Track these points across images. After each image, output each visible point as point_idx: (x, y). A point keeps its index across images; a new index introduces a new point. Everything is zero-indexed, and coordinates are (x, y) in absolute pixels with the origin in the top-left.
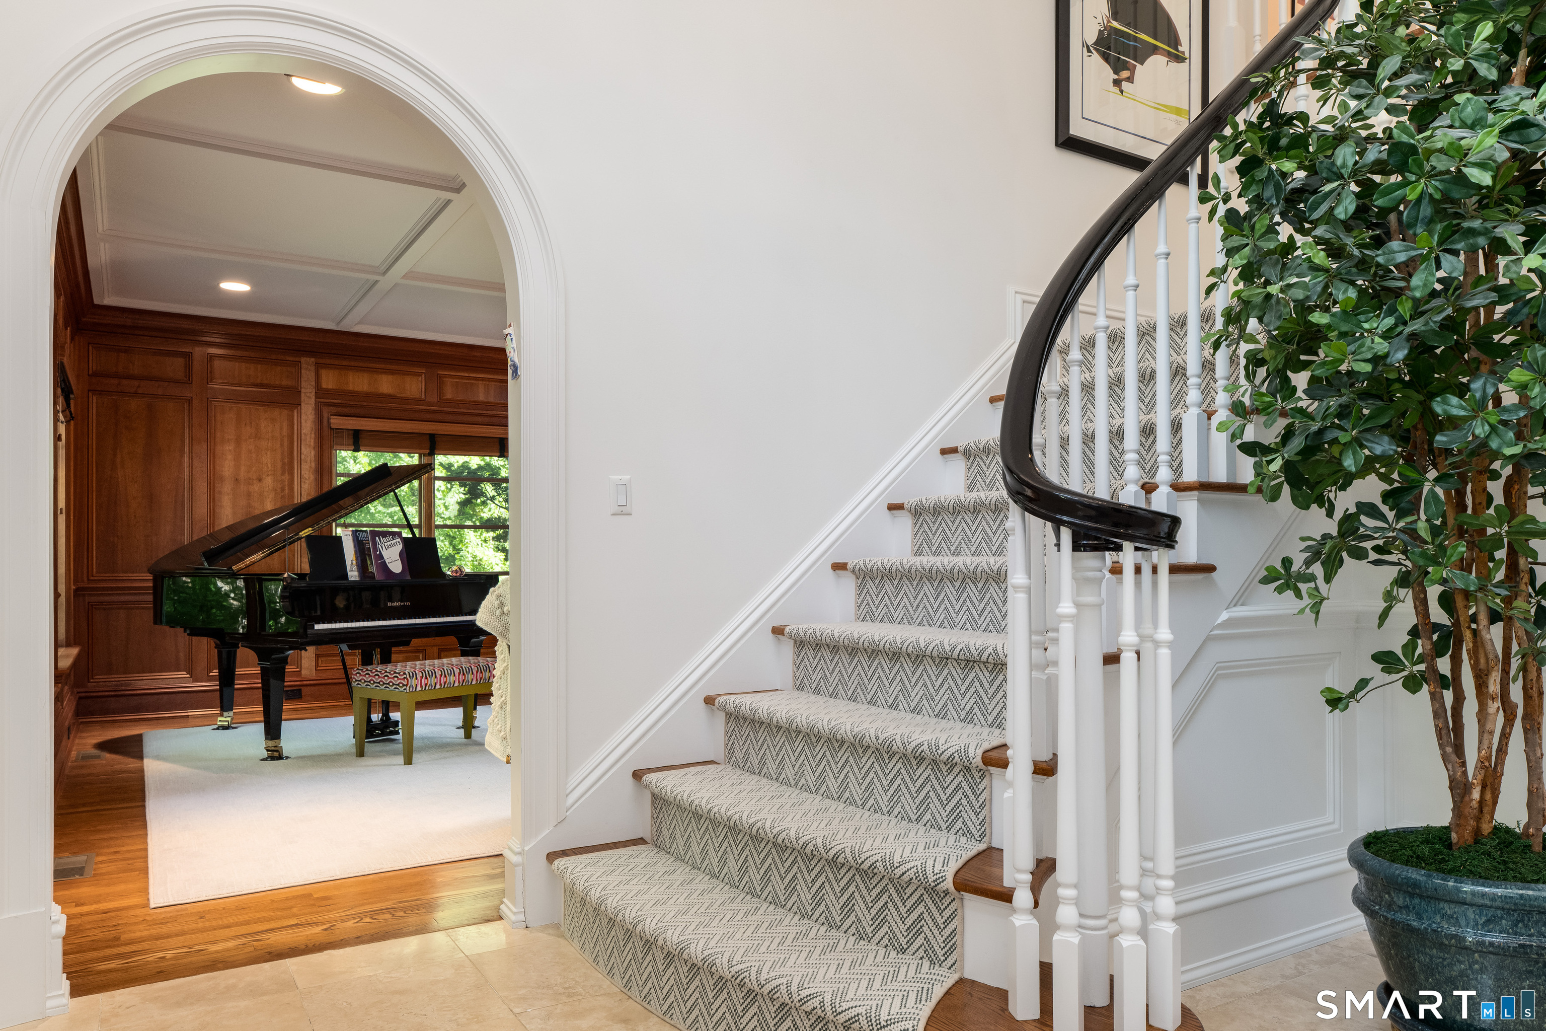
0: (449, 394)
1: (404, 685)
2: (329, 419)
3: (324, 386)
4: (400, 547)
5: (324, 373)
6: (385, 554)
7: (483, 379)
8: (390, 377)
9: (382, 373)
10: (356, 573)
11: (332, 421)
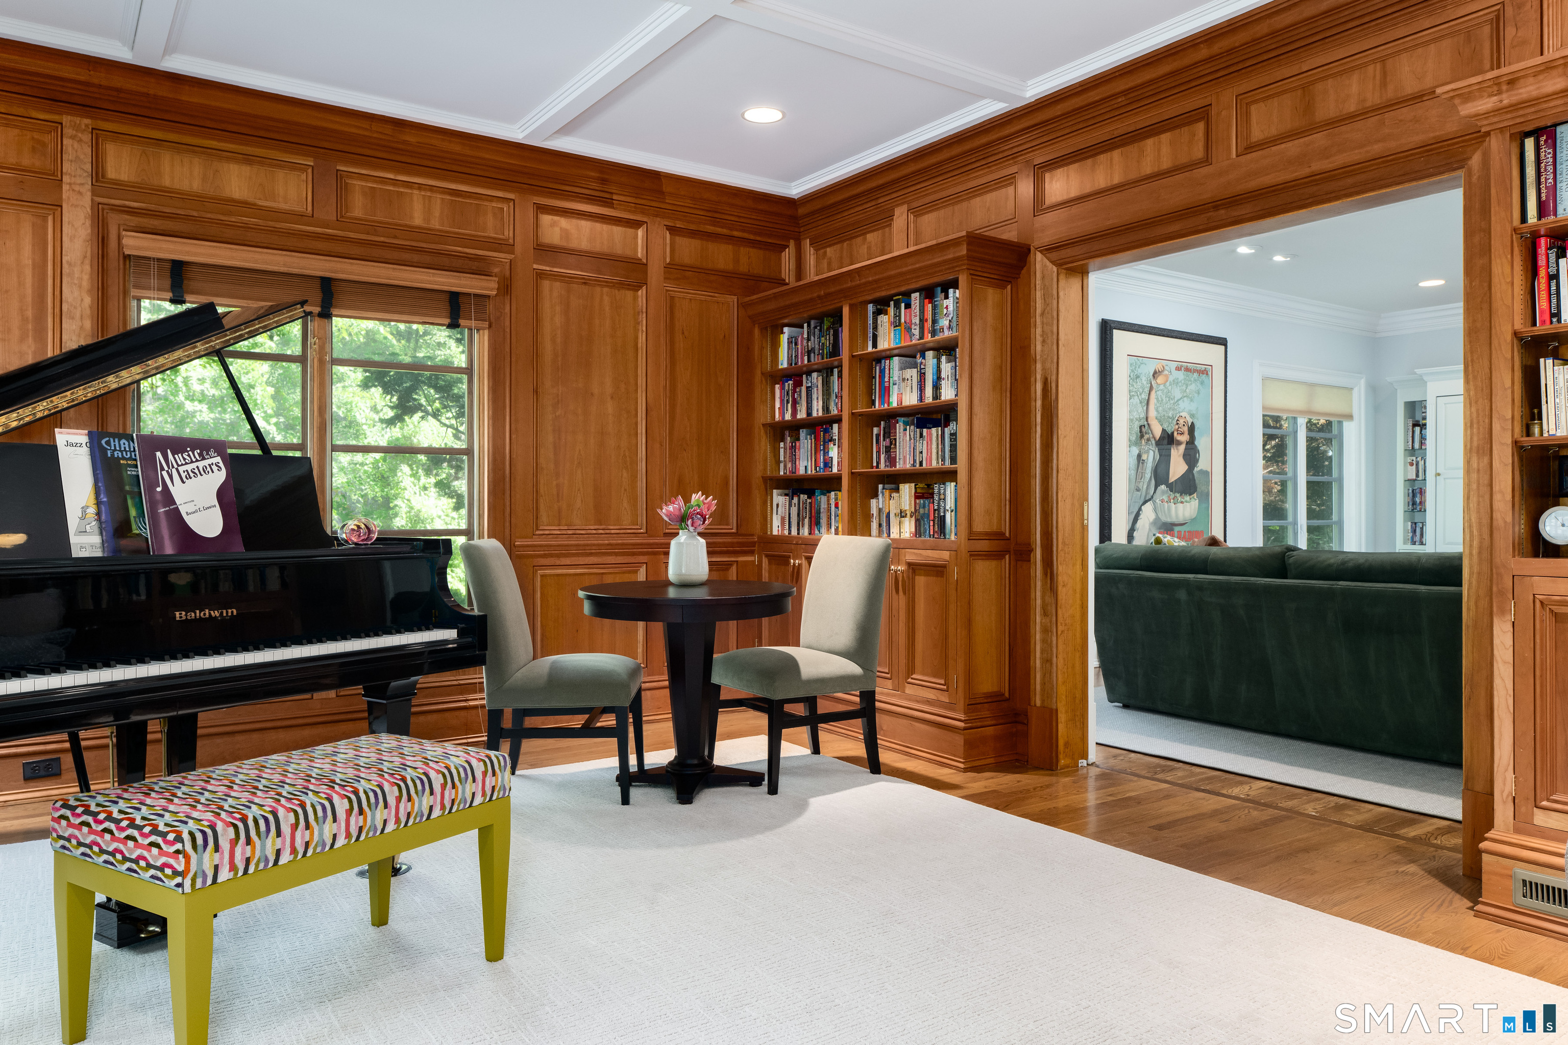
0: (358, 208)
1: (176, 873)
2: (119, 238)
3: (111, 174)
4: (220, 476)
5: (111, 150)
6: (179, 491)
7: (420, 187)
8: (246, 170)
9: (229, 160)
10: (96, 539)
11: (125, 241)
